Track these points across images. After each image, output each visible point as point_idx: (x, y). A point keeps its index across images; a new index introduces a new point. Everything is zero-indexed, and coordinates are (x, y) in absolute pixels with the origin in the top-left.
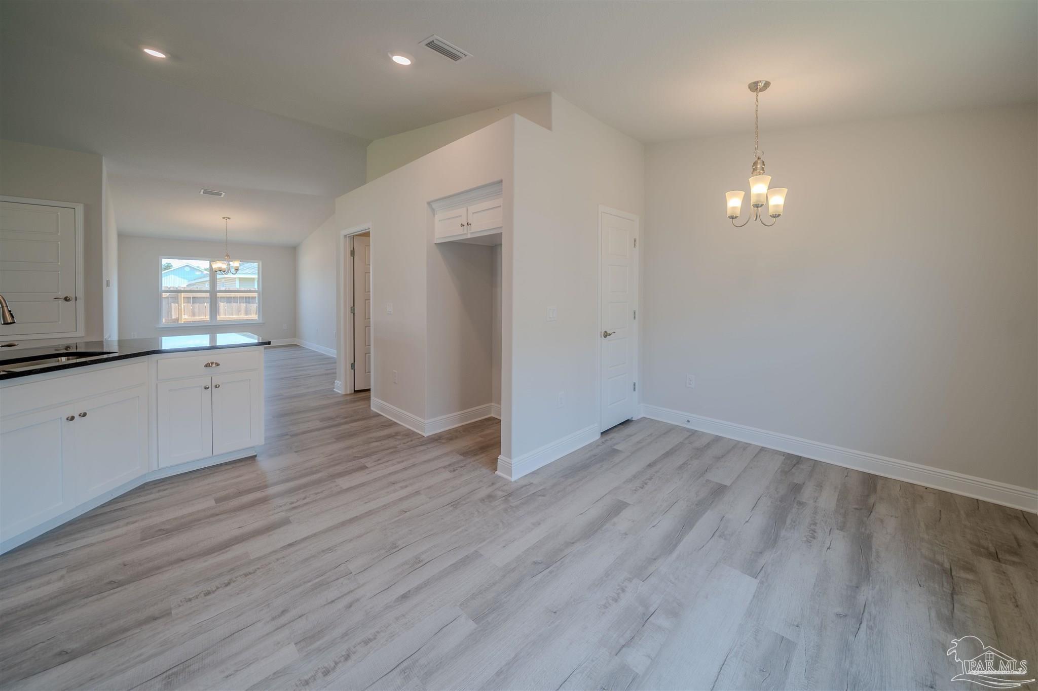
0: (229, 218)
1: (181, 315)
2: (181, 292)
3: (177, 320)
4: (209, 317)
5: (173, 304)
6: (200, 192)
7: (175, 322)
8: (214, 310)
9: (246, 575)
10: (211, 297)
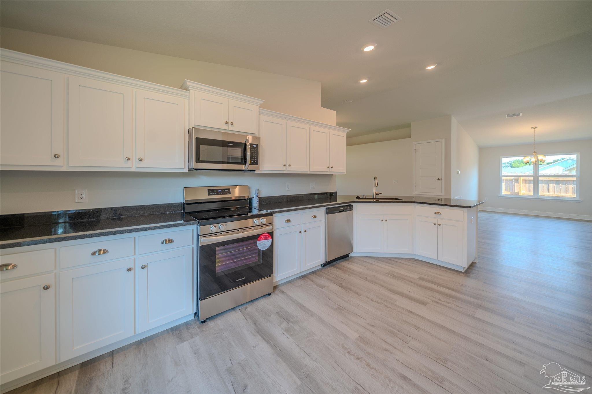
0: (536, 127)
1: (521, 191)
2: (520, 176)
3: (518, 193)
4: (533, 193)
5: (516, 184)
6: (506, 117)
7: (516, 194)
8: (536, 189)
9: (385, 306)
10: (534, 180)
